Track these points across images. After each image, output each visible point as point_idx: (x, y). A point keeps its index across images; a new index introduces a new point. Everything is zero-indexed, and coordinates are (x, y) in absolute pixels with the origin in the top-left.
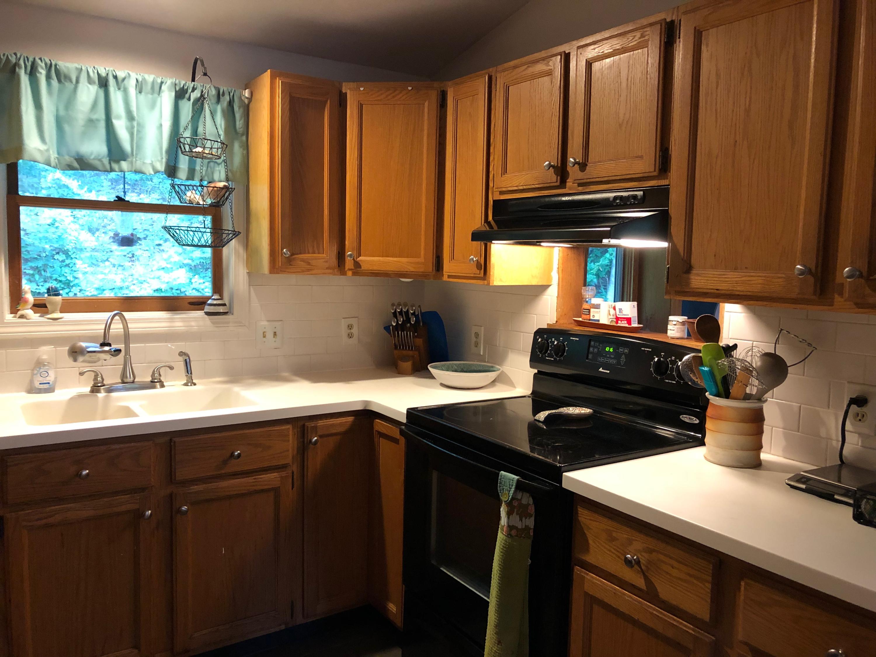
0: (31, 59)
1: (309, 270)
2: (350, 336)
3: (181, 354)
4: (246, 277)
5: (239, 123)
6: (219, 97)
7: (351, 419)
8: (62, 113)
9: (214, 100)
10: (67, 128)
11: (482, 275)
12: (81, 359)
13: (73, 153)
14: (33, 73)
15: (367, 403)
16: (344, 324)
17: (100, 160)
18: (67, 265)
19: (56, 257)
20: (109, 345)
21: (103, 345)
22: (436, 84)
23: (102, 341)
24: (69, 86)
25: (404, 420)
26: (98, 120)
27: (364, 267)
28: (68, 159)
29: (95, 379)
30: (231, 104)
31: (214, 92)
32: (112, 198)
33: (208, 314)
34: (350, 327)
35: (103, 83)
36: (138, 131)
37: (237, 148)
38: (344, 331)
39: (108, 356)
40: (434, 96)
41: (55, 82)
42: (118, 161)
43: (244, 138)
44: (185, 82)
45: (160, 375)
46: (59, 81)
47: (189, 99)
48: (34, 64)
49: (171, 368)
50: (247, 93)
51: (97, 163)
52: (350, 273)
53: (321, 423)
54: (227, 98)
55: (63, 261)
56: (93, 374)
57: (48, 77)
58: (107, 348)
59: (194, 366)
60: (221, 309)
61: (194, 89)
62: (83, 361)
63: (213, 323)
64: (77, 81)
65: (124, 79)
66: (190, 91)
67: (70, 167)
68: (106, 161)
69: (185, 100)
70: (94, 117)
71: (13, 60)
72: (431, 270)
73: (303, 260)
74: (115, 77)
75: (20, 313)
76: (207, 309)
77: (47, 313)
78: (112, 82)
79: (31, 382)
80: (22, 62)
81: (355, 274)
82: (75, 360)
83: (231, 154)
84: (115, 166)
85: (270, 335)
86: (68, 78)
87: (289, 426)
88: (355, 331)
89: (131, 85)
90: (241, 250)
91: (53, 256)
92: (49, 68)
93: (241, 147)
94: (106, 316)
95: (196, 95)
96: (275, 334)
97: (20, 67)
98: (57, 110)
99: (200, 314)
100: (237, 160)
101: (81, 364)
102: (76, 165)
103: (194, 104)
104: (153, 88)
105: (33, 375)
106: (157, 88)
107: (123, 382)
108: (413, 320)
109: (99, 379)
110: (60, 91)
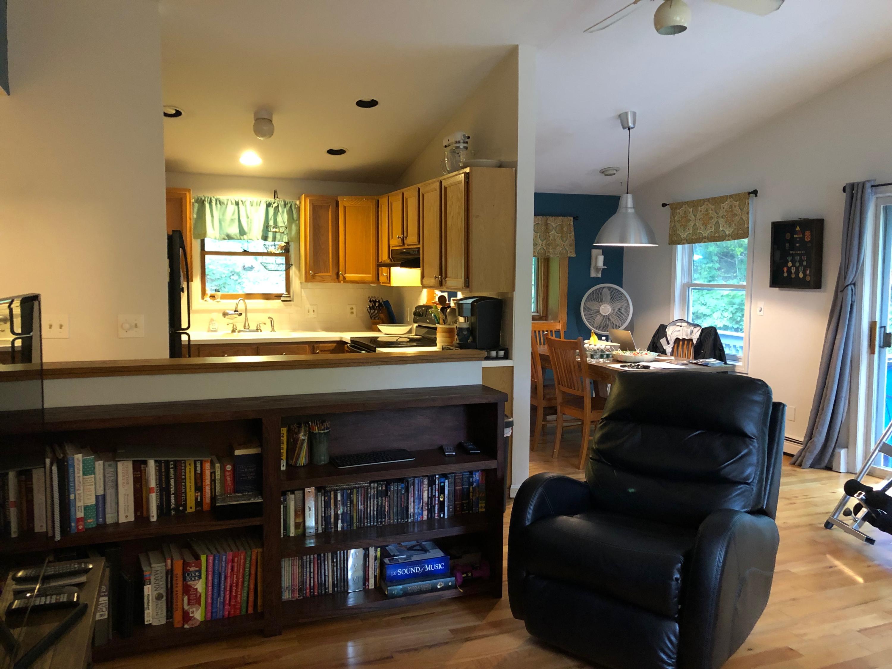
0: (210, 197)
1: (323, 281)
2: (352, 313)
3: (269, 318)
4: (300, 284)
5: (295, 216)
6: (285, 205)
7: (335, 345)
8: (221, 217)
9: (283, 207)
10: (223, 223)
11: (388, 282)
12: (227, 317)
13: (225, 233)
14: (210, 203)
15: (341, 338)
16: (348, 307)
17: (236, 235)
18: (239, 283)
19: (232, 277)
20: (237, 311)
21: (235, 311)
22: (376, 197)
23: (235, 310)
24: (224, 206)
25: (350, 342)
26: (235, 219)
27: (347, 279)
28: (223, 236)
29: (233, 327)
30: (291, 207)
31: (283, 203)
32: (241, 251)
33: (283, 301)
34: (352, 309)
35: (237, 204)
36: (251, 223)
37: (294, 227)
38: (348, 310)
39: (237, 316)
40: (374, 202)
41: (218, 205)
42: (243, 235)
43: (297, 222)
44: (271, 199)
45: (260, 326)
46: (220, 205)
47: (272, 207)
48: (211, 199)
49: (265, 324)
50: (298, 203)
51: (234, 237)
52: (342, 282)
53: (321, 345)
54: (289, 205)
55: (236, 280)
56: (232, 325)
57: (216, 204)
58: (236, 313)
59: (275, 324)
60: (288, 299)
61: (274, 203)
62: (228, 318)
63: (284, 305)
64: (227, 205)
65: (245, 202)
66: (272, 203)
67: (224, 239)
68: (238, 235)
69: (271, 207)
70: (233, 218)
71: (203, 198)
72: (375, 280)
73: (320, 276)
74: (242, 201)
75: (205, 299)
76: (282, 299)
77: (215, 299)
78: (240, 203)
79: (209, 328)
80: (206, 199)
81: (344, 282)
82: (225, 317)
83: (290, 230)
84: (242, 237)
85: (311, 311)
86: (223, 203)
87: (307, 346)
88: (354, 311)
89: (248, 204)
90: (297, 272)
91: (230, 277)
92: (216, 200)
93: (296, 226)
94: (236, 301)
95: (276, 205)
96: (314, 311)
97: (205, 201)
98: (219, 217)
99: (279, 301)
100: (294, 232)
101: (226, 320)
102: (226, 238)
103: (274, 209)
104: (257, 204)
105: (209, 325)
106: (258, 203)
107: (245, 329)
108: (377, 304)
109: (235, 327)
110: (221, 208)
